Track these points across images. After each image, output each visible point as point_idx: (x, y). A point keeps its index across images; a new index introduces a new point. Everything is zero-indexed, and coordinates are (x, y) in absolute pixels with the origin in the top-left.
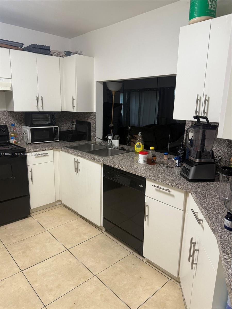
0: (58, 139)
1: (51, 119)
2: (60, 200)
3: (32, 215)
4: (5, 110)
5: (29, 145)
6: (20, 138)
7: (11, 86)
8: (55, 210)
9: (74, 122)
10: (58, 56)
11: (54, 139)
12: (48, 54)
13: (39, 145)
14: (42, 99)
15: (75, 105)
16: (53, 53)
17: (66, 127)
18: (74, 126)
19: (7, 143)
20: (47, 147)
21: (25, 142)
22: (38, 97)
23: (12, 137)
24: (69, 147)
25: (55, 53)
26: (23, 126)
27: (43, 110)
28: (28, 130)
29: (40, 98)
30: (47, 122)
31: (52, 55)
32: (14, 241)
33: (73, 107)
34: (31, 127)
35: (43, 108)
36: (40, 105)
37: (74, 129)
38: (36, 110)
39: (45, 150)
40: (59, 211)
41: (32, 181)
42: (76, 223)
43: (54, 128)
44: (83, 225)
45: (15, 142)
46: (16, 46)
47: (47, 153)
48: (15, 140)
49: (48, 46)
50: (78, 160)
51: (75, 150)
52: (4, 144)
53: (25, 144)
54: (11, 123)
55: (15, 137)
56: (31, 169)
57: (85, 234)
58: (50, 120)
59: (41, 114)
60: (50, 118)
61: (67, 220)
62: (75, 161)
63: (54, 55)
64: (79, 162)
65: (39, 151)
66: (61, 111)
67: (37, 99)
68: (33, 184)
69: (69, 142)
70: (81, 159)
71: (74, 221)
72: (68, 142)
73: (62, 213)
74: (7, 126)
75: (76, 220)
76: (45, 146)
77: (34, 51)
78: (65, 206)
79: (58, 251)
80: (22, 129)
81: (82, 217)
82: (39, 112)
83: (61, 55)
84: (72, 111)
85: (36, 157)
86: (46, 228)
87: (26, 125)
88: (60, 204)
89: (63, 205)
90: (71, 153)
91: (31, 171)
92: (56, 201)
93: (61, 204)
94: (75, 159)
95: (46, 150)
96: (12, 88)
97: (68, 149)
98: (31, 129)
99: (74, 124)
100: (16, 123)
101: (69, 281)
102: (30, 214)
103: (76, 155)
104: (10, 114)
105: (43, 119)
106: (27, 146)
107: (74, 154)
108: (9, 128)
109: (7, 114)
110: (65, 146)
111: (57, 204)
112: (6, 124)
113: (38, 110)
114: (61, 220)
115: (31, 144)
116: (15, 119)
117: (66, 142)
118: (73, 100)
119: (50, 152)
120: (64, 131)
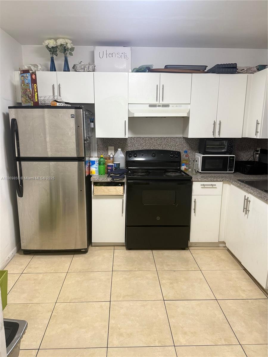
0: (232, 170)
1: (228, 146)
2: (224, 242)
3: (190, 248)
4: (181, 136)
5: (199, 174)
6: (191, 166)
7: (188, 112)
8: (216, 252)
9: (258, 151)
10: (246, 73)
11: (228, 170)
12: (235, 73)
13: (208, 175)
14: (220, 124)
15: (259, 131)
16: (241, 70)
17: (246, 156)
18: (258, 156)
19: (177, 169)
20: (216, 178)
21: (195, 170)
22: (215, 121)
23: (183, 164)
24: (242, 181)
25: (244, 69)
26: (196, 153)
27: (219, 136)
28: (199, 157)
29: (218, 123)
30: (223, 150)
31: (239, 73)
32: (166, 269)
33: (257, 132)
34: (203, 154)
35: (219, 134)
36: (217, 130)
37: (257, 160)
38: (211, 136)
39: (213, 181)
40: (220, 254)
41: (195, 212)
42: (235, 273)
43: (230, 156)
44: (244, 280)
45: (186, 169)
46: (199, 69)
47: (215, 185)
48: (186, 167)
49: (235, 63)
50: (248, 198)
51: (247, 186)
52: (174, 170)
53: (194, 172)
54: (185, 149)
55: (186, 164)
56: (195, 199)
57: (244, 291)
58: (226, 148)
59: (216, 140)
60: (226, 145)
61: (226, 267)
62: (245, 199)
63: (242, 73)
64: (250, 201)
65: (206, 181)
66: (241, 137)
67: (215, 124)
68: (195, 215)
69: (246, 175)
70: (252, 198)
71: (234, 271)
72: (244, 175)
73: (223, 257)
74: (180, 152)
75: (237, 271)
76: (215, 176)
77: (218, 72)
78: (228, 250)
79: (205, 296)
80: (195, 156)
81: (245, 270)
82: (215, 138)
83: (251, 72)
84: (255, 137)
85: (202, 188)
86: (201, 267)
87: (200, 153)
88: (224, 247)
89: (227, 248)
90: (241, 188)
91: (195, 202)
92: (219, 242)
93: (226, 247)
94: (245, 196)
95: (215, 181)
96: (189, 113)
97: (240, 182)
98: (203, 156)
99: (258, 154)
100: (190, 150)
101: (207, 334)
102: (189, 247)
103: (247, 191)
104: (186, 140)
105: (219, 146)
106: (196, 174)
107: (245, 190)
108: (182, 154)
109: (183, 140)
110: (238, 179)
111: (221, 245)
112: (180, 151)
113: (214, 136)
114: (219, 265)
115: (200, 173)
116: (189, 146)
117: (242, 174)
118: (258, 123)
119: (219, 184)
120: (244, 161)
